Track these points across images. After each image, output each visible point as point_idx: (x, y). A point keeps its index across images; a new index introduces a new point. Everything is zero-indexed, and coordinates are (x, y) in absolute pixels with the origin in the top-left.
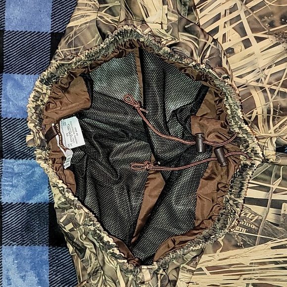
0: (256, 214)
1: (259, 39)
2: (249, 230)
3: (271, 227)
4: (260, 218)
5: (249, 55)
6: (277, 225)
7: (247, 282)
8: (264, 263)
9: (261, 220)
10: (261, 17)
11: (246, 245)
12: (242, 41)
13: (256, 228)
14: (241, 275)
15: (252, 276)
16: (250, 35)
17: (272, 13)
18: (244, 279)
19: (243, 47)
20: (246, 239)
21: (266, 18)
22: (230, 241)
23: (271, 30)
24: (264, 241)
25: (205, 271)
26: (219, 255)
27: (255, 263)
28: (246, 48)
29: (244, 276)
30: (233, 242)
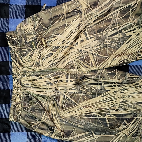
0: (95, 88)
1: (91, 38)
2: (94, 93)
3: (100, 91)
4: (96, 88)
5: (88, 42)
6: (102, 89)
7: (95, 109)
8: (100, 102)
9: (97, 89)
10: (91, 30)
11: (93, 98)
12: (86, 38)
13: (96, 92)
14: (93, 107)
15: (97, 107)
16: (88, 36)
17: (95, 29)
18: (95, 108)
19: (86, 40)
20: (93, 96)
21: (93, 31)
22: (88, 97)
23: (95, 35)
24: (98, 95)
25: (83, 108)
26: (85, 102)
27: (97, 102)
28: (87, 40)
29: (94, 107)
30: (89, 98)
